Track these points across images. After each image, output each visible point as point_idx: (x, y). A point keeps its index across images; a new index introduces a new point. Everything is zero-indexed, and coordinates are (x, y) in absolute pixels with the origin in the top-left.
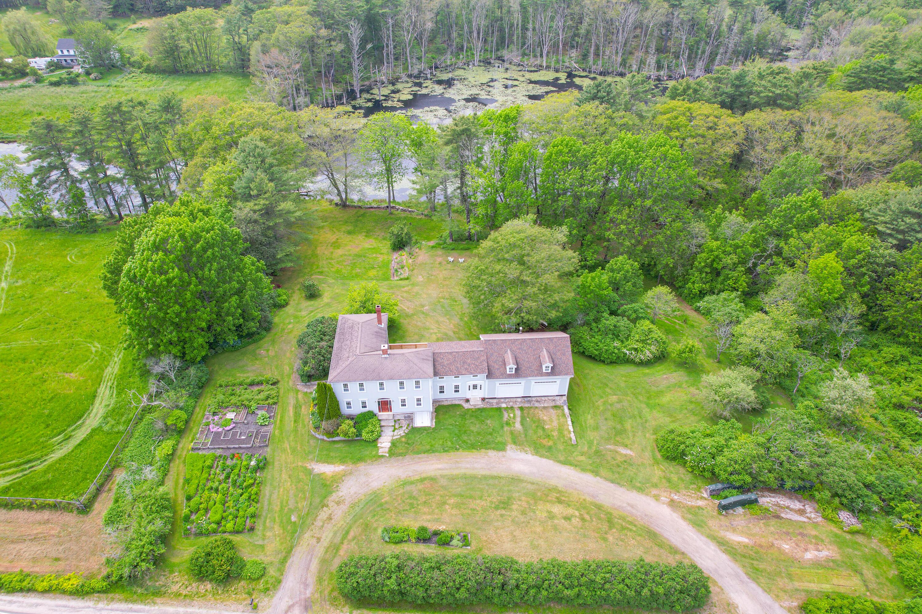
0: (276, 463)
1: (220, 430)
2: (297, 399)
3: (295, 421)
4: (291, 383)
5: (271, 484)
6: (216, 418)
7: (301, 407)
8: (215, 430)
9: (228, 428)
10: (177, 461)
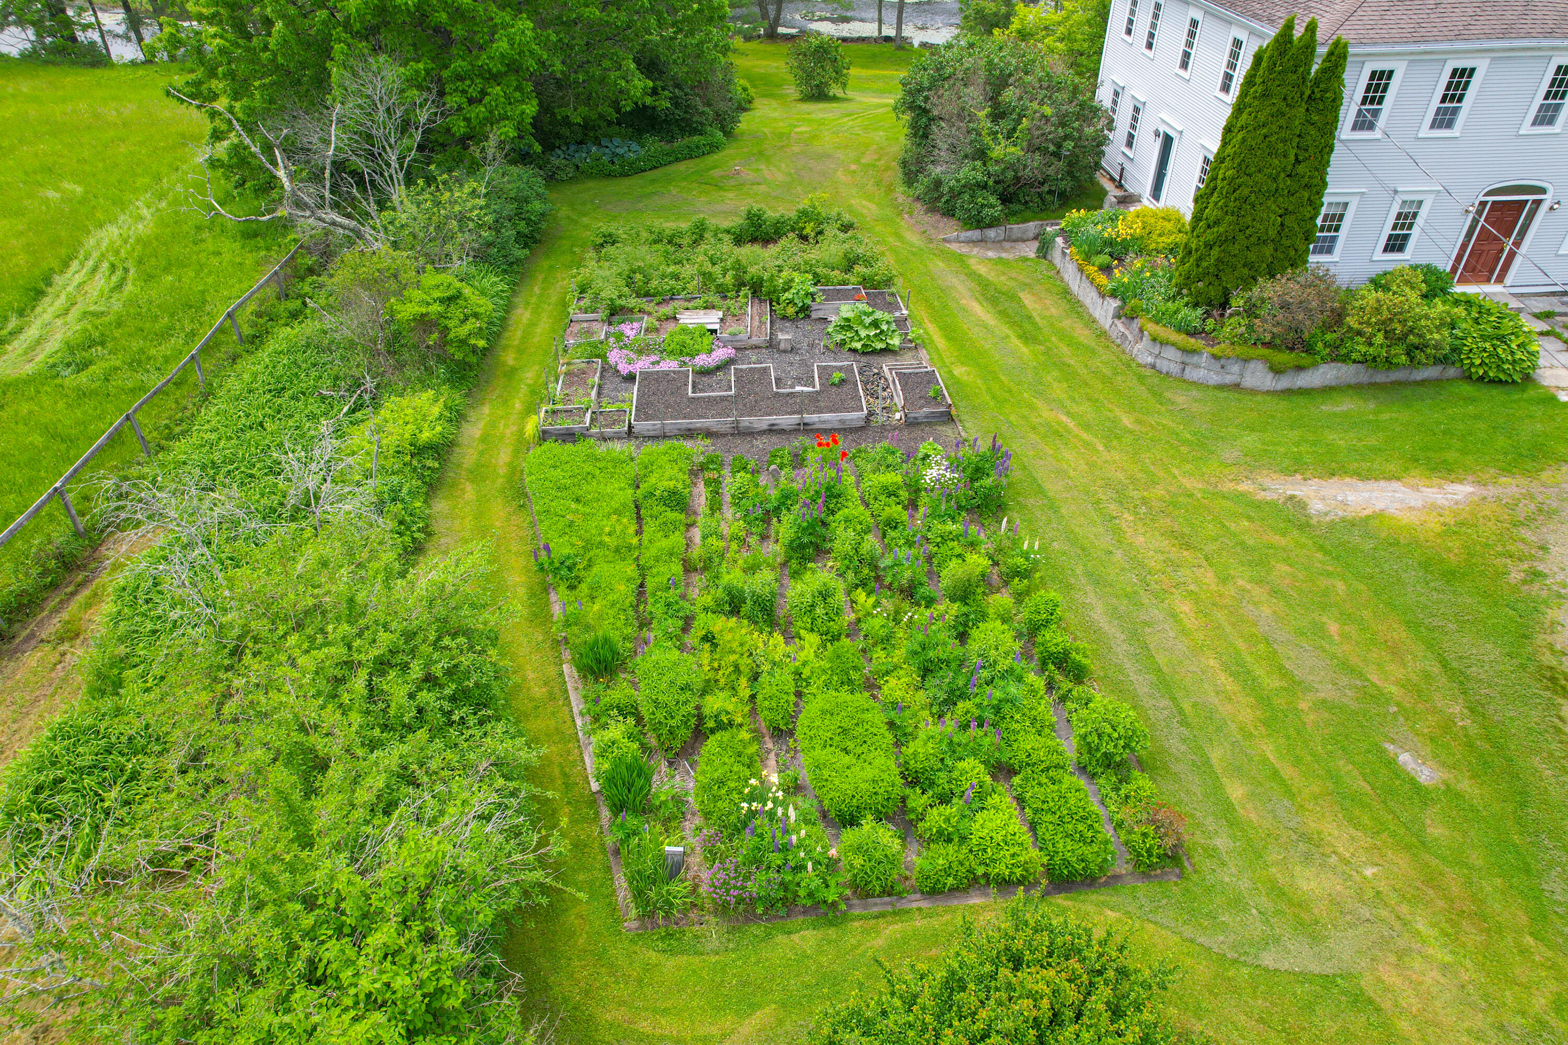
0: (1053, 487)
1: (670, 365)
2: (973, 275)
3: (1026, 338)
4: (914, 239)
5: (1097, 580)
6: (629, 330)
7: (1013, 297)
8: (642, 365)
9: (703, 360)
10: (470, 492)
